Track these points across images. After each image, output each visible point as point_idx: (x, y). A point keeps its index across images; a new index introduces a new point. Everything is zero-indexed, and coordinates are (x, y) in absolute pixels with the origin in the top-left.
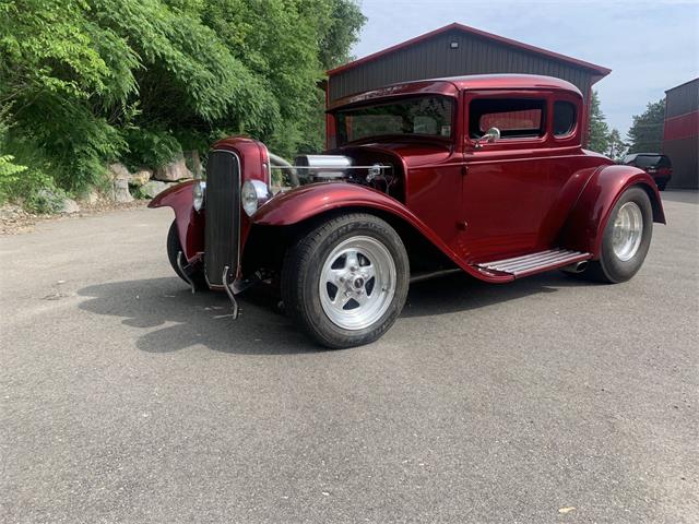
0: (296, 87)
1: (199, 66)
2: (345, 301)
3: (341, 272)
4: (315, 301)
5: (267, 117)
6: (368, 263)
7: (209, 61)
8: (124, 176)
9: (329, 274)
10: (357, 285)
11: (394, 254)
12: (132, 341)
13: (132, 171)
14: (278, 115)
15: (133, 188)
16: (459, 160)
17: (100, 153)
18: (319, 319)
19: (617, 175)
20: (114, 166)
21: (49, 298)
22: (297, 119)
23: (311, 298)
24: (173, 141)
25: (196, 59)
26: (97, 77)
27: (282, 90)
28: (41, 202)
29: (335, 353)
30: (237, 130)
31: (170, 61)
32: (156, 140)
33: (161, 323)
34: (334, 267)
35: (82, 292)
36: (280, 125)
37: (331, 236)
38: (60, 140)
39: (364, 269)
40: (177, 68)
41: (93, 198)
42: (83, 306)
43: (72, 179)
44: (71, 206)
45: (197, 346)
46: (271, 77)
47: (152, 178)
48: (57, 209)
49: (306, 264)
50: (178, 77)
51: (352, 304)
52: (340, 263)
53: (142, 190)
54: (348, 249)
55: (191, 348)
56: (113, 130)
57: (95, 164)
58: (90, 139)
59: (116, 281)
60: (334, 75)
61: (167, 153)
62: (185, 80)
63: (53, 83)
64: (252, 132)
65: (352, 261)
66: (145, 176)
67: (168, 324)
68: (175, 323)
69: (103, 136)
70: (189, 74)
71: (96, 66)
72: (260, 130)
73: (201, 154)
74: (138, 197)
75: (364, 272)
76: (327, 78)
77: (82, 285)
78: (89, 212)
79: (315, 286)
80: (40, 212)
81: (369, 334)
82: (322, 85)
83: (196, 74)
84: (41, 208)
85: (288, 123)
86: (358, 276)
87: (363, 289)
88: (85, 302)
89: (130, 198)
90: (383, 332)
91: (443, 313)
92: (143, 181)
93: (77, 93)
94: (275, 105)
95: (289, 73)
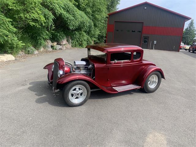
0: (99, 18)
1: (70, 16)
2: (75, 97)
3: (74, 92)
5: (90, 27)
6: (81, 90)
7: (73, 14)
8: (50, 43)
9: (71, 92)
10: (77, 95)
11: (86, 88)
12: (35, 100)
13: (52, 42)
14: (93, 26)
15: (52, 47)
17: (44, 38)
18: (68, 101)
20: (48, 41)
21: (23, 85)
22: (99, 27)
23: (66, 97)
24: (63, 35)
25: (70, 14)
26: (42, 22)
27: (95, 19)
28: (29, 51)
29: (72, 108)
30: (81, 30)
31: (63, 15)
32: (58, 35)
33: (42, 95)
34: (73, 90)
35: (30, 84)
36: (94, 29)
37: (72, 85)
38: (34, 36)
39: (80, 91)
40: (65, 17)
41: (42, 49)
42: (30, 88)
43: (36, 45)
44: (36, 52)
45: (47, 103)
46: (92, 15)
47: (57, 44)
48: (32, 53)
49: (66, 91)
50: (65, 19)
51: (77, 98)
52: (75, 90)
53: (54, 47)
54: (77, 87)
55: (45, 103)
56: (47, 32)
57: (43, 41)
58: (41, 35)
59: (38, 80)
61: (61, 38)
62: (66, 20)
63: (32, 24)
64: (85, 32)
65: (77, 89)
66: (55, 44)
67: (44, 96)
68: (45, 96)
69: (45, 34)
70: (67, 18)
71: (42, 20)
72: (87, 30)
73: (71, 37)
74: (53, 49)
75: (81, 91)
76: (108, 16)
77: (31, 81)
78: (40, 54)
79: (67, 95)
80: (28, 54)
81: (80, 104)
82: (107, 17)
83: (69, 18)
84: (28, 53)
85: (96, 28)
86: (78, 93)
87: (80, 95)
88: (30, 87)
89: (51, 49)
90: (83, 104)
92: (55, 45)
93: (38, 26)
94: (93, 24)
95: (97, 14)
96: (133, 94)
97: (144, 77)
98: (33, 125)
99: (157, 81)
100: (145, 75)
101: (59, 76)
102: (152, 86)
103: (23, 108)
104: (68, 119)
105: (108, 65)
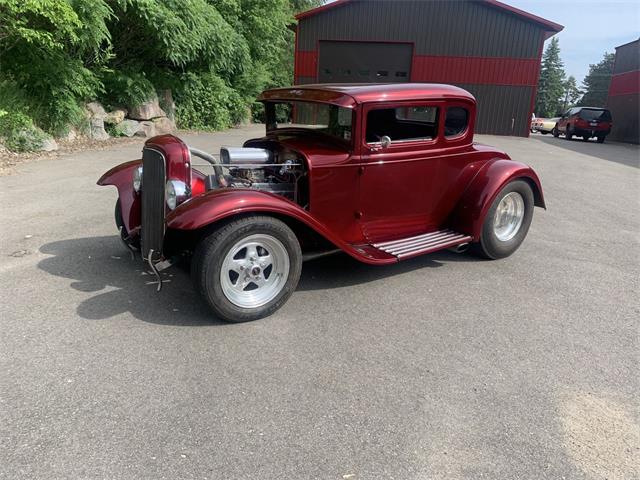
0: (266, 30)
1: (170, 13)
2: (245, 284)
3: (241, 262)
4: (216, 287)
5: (238, 58)
6: (267, 253)
7: (180, 8)
8: (100, 114)
9: (230, 263)
10: (254, 273)
11: (287, 246)
12: (75, 306)
13: (108, 111)
14: (248, 57)
15: (109, 126)
16: (357, 161)
17: (76, 95)
18: (220, 300)
19: (505, 168)
20: (92, 106)
21: (15, 255)
22: (267, 60)
23: (212, 286)
24: (146, 83)
25: (168, 6)
26: (70, 29)
27: (252, 32)
28: (22, 141)
29: (234, 326)
30: (207, 70)
31: (142, 9)
32: (130, 82)
33: (102, 288)
34: (235, 258)
35: (43, 250)
36: (250, 67)
37: (231, 235)
38: (38, 83)
39: (262, 259)
40: (150, 16)
41: (72, 135)
42: (43, 266)
43: (51, 120)
44: (50, 144)
45: (127, 314)
46: (243, 18)
47: (127, 117)
48: (37, 148)
49: (208, 259)
50: (150, 24)
51: (251, 286)
52: (242, 254)
53: (117, 128)
54: (251, 243)
55: (120, 316)
56: (88, 72)
57: (72, 104)
58: (66, 81)
59: (75, 237)
60: (303, 18)
61: (140, 97)
62: (156, 26)
63: (29, 34)
64: (222, 74)
65: (252, 253)
66: (120, 115)
67: (108, 289)
68: (114, 288)
69: (80, 78)
70: (160, 21)
71: (69, 19)
72: (230, 70)
73: (173, 93)
74: (114, 134)
75: (264, 261)
76: (296, 22)
77: (46, 241)
78: (66, 151)
79: (216, 276)
80: (22, 150)
81: (264, 311)
82: (292, 27)
83: (167, 22)
84: (22, 146)
85: (257, 63)
86: (256, 266)
87: (261, 275)
88: (44, 261)
89: (106, 136)
90: (277, 308)
91: (337, 286)
92: (118, 120)
93: (52, 44)
94: (246, 47)
95: (260, 15)
96: (441, 265)
97: (480, 203)
98: (85, 407)
99: (520, 213)
100: (482, 197)
101: (172, 203)
102: (505, 235)
103: (27, 341)
104: (231, 372)
105: (358, 157)
